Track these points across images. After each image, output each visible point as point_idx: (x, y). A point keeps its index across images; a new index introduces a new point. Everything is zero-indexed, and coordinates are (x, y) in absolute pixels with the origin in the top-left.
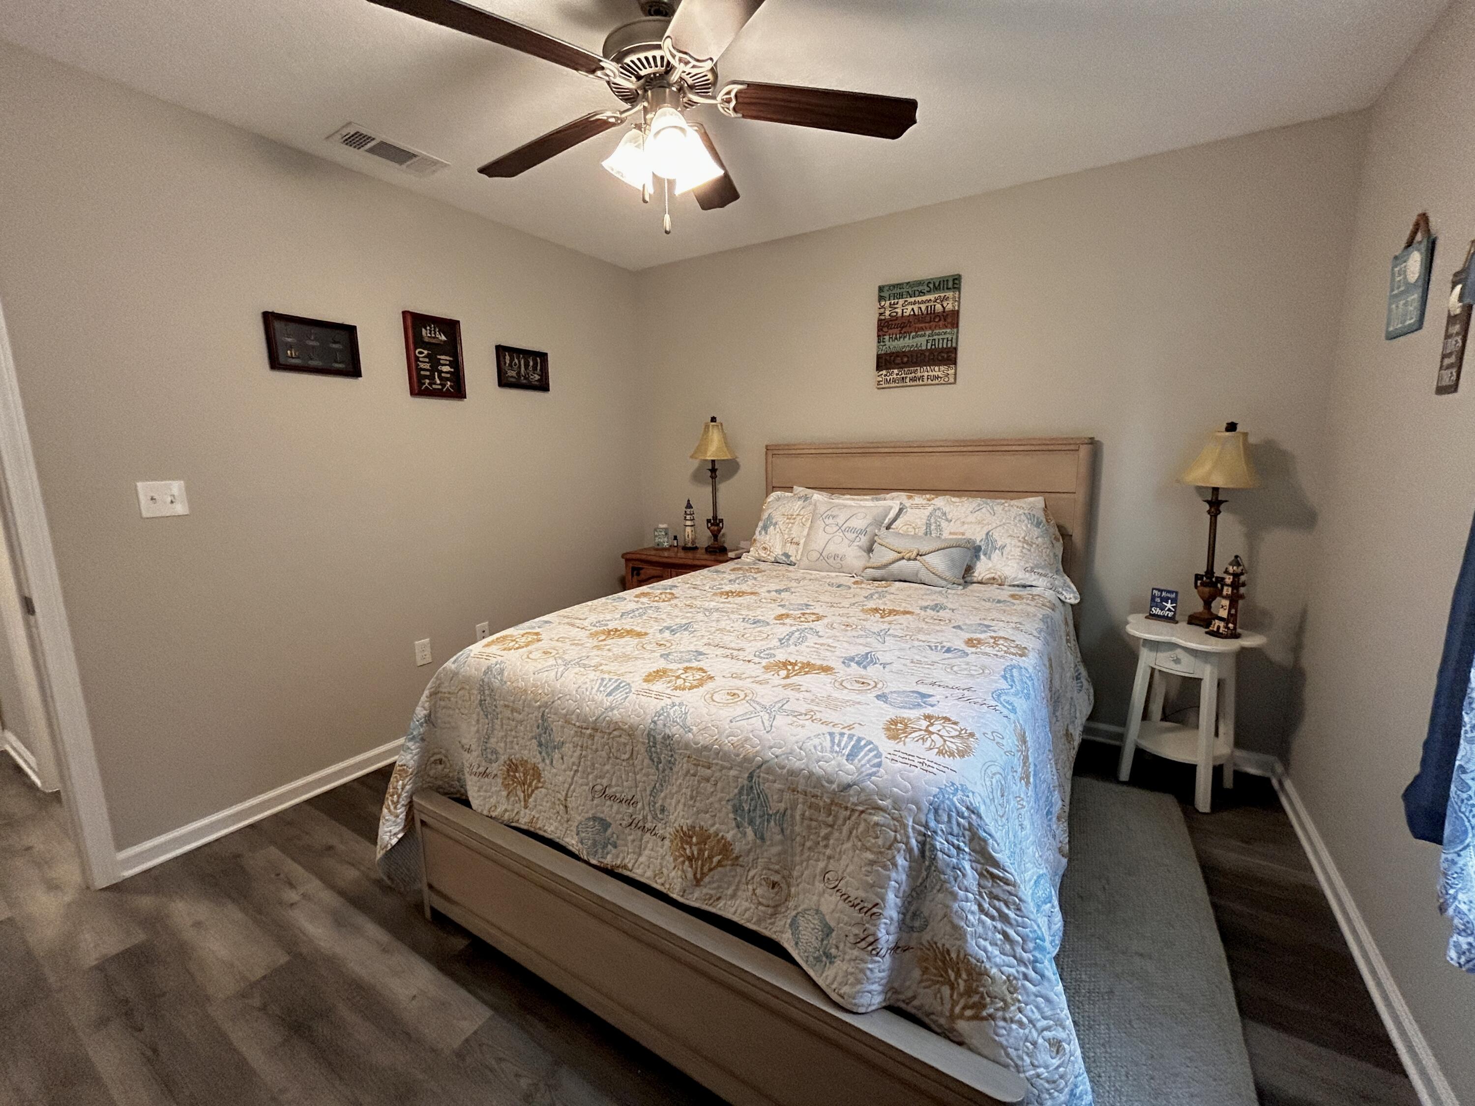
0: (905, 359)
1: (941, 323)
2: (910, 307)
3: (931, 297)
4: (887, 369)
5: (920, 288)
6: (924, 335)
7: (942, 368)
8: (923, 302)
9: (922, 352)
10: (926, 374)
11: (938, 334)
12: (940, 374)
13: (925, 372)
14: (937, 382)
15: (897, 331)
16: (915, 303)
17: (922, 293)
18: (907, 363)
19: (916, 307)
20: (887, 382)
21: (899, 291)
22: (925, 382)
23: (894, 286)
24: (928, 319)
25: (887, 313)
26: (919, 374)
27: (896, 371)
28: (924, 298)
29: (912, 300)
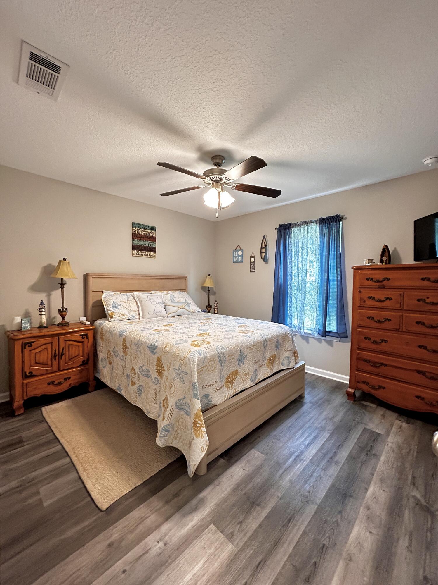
0: (142, 248)
1: (152, 240)
2: (143, 232)
3: (150, 231)
4: (137, 250)
5: (146, 227)
6: (148, 242)
7: (153, 253)
8: (147, 232)
9: (147, 247)
10: (148, 254)
11: (152, 243)
12: (152, 255)
13: (147, 253)
14: (152, 257)
15: (140, 238)
16: (145, 231)
17: (146, 229)
18: (143, 249)
19: (145, 233)
20: (137, 254)
21: (140, 226)
22: (148, 256)
23: (139, 224)
24: (148, 237)
25: (136, 232)
26: (146, 254)
27: (139, 251)
28: (147, 231)
29: (144, 230)
